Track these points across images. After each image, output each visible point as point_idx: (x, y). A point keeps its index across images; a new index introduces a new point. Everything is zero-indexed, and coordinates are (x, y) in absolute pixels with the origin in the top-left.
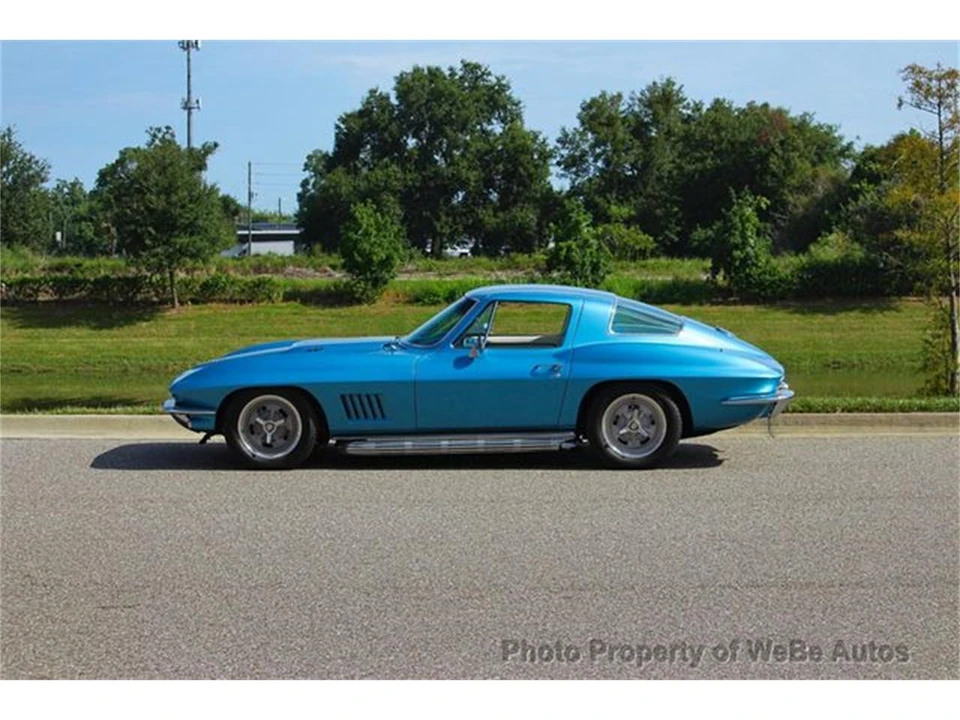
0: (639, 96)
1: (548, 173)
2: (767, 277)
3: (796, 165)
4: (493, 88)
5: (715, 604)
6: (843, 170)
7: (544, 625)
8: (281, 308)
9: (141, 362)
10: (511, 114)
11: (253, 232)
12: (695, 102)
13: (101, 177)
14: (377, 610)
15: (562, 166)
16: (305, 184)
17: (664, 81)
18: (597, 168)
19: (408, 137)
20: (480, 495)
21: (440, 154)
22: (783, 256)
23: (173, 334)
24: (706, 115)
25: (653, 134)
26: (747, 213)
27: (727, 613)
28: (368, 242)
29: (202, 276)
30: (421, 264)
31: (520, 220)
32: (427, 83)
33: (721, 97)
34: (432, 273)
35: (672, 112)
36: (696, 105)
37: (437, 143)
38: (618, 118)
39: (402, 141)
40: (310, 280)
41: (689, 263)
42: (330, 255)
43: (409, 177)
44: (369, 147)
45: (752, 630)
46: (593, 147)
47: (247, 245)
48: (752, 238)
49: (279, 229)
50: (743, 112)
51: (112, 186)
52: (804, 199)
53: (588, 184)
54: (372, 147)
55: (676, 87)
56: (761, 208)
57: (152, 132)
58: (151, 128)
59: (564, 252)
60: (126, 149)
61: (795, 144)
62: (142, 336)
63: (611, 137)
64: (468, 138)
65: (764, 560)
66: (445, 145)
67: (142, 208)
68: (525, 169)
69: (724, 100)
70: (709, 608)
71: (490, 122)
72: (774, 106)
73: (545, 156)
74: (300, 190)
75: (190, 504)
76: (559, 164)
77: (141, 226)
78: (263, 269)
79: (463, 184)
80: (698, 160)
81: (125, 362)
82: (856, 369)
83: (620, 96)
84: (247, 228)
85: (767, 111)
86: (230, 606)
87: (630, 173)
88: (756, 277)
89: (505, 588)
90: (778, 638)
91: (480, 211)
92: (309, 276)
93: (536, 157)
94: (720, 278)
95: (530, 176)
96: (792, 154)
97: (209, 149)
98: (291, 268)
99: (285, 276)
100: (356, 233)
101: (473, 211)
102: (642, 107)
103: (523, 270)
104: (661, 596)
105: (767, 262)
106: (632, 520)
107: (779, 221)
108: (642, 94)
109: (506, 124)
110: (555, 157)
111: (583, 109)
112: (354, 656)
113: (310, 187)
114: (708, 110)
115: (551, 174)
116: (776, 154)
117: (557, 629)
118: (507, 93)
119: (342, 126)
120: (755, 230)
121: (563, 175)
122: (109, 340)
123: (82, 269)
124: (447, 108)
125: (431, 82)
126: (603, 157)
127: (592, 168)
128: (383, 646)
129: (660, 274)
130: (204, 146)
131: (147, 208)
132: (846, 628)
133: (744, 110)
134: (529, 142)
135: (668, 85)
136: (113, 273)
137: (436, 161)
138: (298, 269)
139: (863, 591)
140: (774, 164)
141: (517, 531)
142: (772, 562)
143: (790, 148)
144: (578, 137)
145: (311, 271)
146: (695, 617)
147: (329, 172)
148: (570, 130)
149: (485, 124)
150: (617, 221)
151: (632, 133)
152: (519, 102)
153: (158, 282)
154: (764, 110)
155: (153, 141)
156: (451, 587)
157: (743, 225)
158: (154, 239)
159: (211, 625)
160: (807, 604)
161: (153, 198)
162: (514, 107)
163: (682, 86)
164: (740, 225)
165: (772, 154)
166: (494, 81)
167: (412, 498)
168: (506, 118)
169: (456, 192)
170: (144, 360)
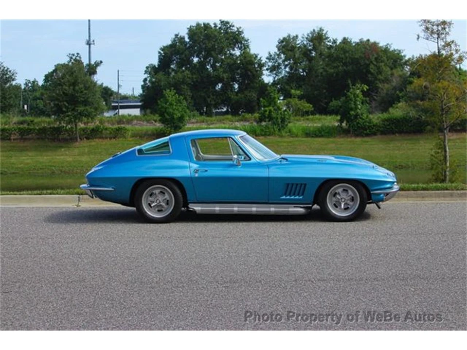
0: (307, 36)
1: (262, 74)
2: (368, 124)
3: (383, 69)
4: (235, 33)
5: (300, 290)
6: (405, 72)
7: (211, 301)
8: (130, 141)
9: (61, 168)
10: (244, 45)
11: (120, 104)
12: (333, 39)
13: (46, 78)
14: (129, 293)
15: (269, 71)
16: (145, 80)
17: (319, 29)
18: (286, 72)
19: (194, 57)
20: (195, 234)
21: (210, 65)
22: (375, 113)
23: (76, 154)
24: (339, 45)
25: (313, 55)
26: (357, 93)
27: (305, 294)
28: (172, 108)
29: (91, 126)
30: (198, 119)
31: (249, 97)
32: (203, 31)
33: (346, 37)
34: (203, 123)
35: (323, 43)
36: (334, 40)
37: (208, 60)
38: (296, 47)
39: (191, 59)
40: (145, 127)
41: (330, 117)
42: (154, 115)
43: (194, 76)
44: (175, 62)
45: (316, 303)
46: (284, 61)
47: (117, 110)
48: (359, 105)
49: (133, 103)
50: (357, 44)
51: (51, 83)
52: (386, 86)
53: (282, 79)
54: (177, 62)
55: (324, 32)
56: (364, 90)
57: (70, 56)
58: (70, 54)
59: (267, 113)
60: (58, 64)
61: (382, 59)
62: (62, 155)
63: (293, 56)
64: (223, 57)
65: (330, 266)
66: (212, 61)
67: (62, 93)
68: (251, 72)
69: (348, 38)
70: (297, 292)
71: (234, 50)
72: (372, 41)
73: (261, 66)
74: (143, 83)
75: (50, 240)
76: (267, 69)
77: (61, 102)
78: (122, 122)
79: (221, 80)
80: (335, 67)
81: (53, 168)
82: (410, 169)
83: (297, 36)
84: (117, 102)
85: (368, 43)
86: (56, 292)
87: (302, 74)
88: (362, 124)
89: (196, 282)
90: (329, 307)
91: (229, 93)
92: (144, 125)
93: (256, 66)
94: (344, 124)
95: (253, 75)
96: (381, 64)
97: (98, 64)
98: (135, 121)
99: (133, 125)
100: (166, 104)
101: (226, 93)
102: (308, 42)
103: (249, 121)
104: (274, 286)
105: (367, 116)
106: (268, 247)
107: (374, 97)
108: (308, 36)
109: (242, 50)
110: (265, 66)
111: (279, 43)
112: (111, 317)
113: (147, 82)
114: (340, 43)
115: (264, 75)
116: (373, 64)
117: (217, 303)
118: (242, 35)
119: (162, 52)
120: (361, 101)
121: (269, 75)
122: (45, 158)
123: (33, 123)
124: (213, 43)
125: (205, 30)
126: (289, 66)
127: (284, 71)
128: (127, 312)
129: (316, 123)
130: (95, 63)
131: (64, 93)
132: (364, 302)
133: (358, 43)
134: (253, 59)
135: (320, 31)
136: (48, 125)
137: (208, 69)
138: (139, 122)
139: (377, 283)
140: (372, 69)
141: (209, 253)
142: (334, 268)
143: (380, 61)
144: (276, 57)
145: (145, 123)
146: (289, 296)
147: (155, 74)
148: (272, 53)
149: (231, 51)
150: (294, 97)
151: (303, 54)
152: (248, 40)
153: (69, 129)
154: (367, 43)
155: (71, 60)
156: (169, 281)
157: (355, 99)
158: (67, 108)
159: (44, 302)
160: (347, 290)
161: (67, 88)
162: (246, 42)
163: (327, 31)
164: (353, 99)
165: (371, 64)
166: (236, 30)
167: (161, 236)
168: (241, 47)
169: (217, 84)
170: (62, 167)
